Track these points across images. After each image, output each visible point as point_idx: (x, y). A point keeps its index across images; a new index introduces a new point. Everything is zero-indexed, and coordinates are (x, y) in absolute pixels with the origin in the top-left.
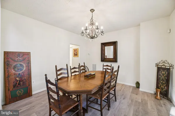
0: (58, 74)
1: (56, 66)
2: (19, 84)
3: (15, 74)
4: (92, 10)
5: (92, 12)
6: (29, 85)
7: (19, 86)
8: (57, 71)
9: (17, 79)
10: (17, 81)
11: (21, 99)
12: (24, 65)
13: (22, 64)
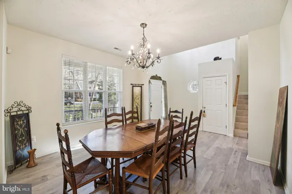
4: (144, 25)
5: (144, 27)
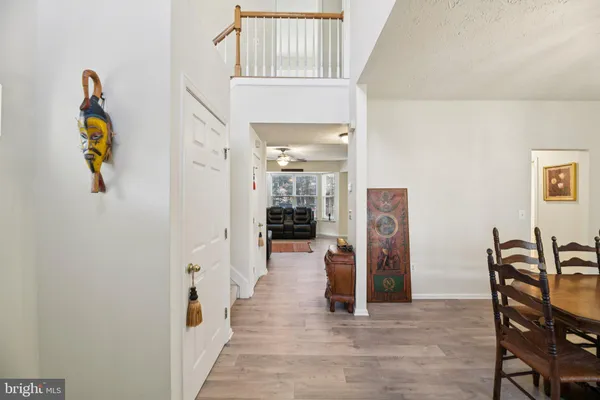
0: (503, 257)
1: (495, 232)
2: (387, 264)
3: (380, 240)
6: (406, 272)
7: (386, 267)
8: (499, 246)
9: (384, 250)
10: (384, 256)
11: (391, 302)
12: (396, 221)
13: (392, 217)
